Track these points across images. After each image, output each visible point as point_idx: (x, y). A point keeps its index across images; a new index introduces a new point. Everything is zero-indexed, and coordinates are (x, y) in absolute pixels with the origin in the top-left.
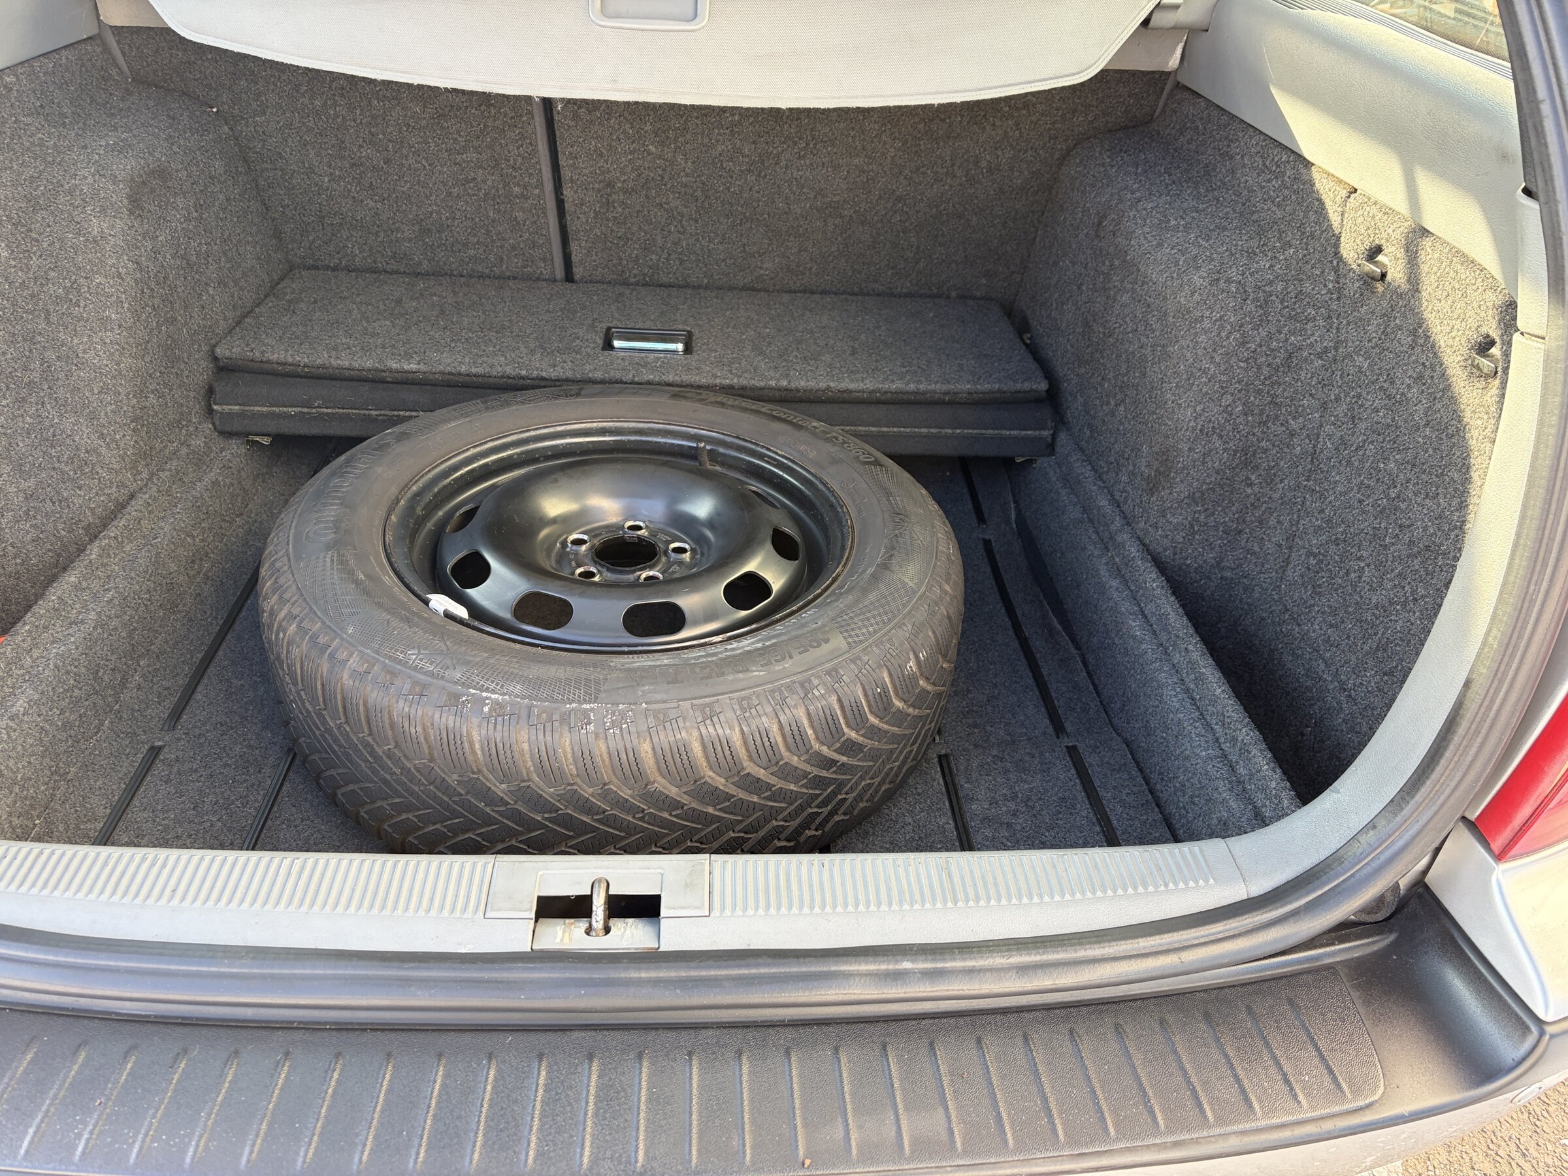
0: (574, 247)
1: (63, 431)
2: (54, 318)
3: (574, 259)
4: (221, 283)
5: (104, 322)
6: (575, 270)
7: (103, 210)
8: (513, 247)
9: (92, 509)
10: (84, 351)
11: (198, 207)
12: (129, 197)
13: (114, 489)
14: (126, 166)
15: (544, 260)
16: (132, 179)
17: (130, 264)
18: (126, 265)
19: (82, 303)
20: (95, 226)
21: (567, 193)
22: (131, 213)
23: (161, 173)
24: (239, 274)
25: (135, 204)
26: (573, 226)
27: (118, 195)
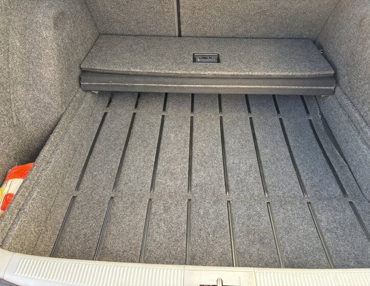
0: (182, 26)
1: (40, 98)
2: (35, 64)
3: (182, 30)
4: (82, 44)
5: (49, 64)
6: (182, 33)
7: (46, 28)
8: (164, 27)
9: (51, 121)
10: (44, 74)
11: (74, 22)
12: (54, 23)
13: (56, 114)
14: (52, 13)
15: (173, 30)
16: (54, 17)
17: (56, 45)
18: (54, 45)
19: (43, 59)
20: (45, 34)
21: (181, 10)
22: (55, 28)
23: (62, 13)
24: (86, 41)
25: (56, 25)
26: (182, 20)
27: (50, 23)
